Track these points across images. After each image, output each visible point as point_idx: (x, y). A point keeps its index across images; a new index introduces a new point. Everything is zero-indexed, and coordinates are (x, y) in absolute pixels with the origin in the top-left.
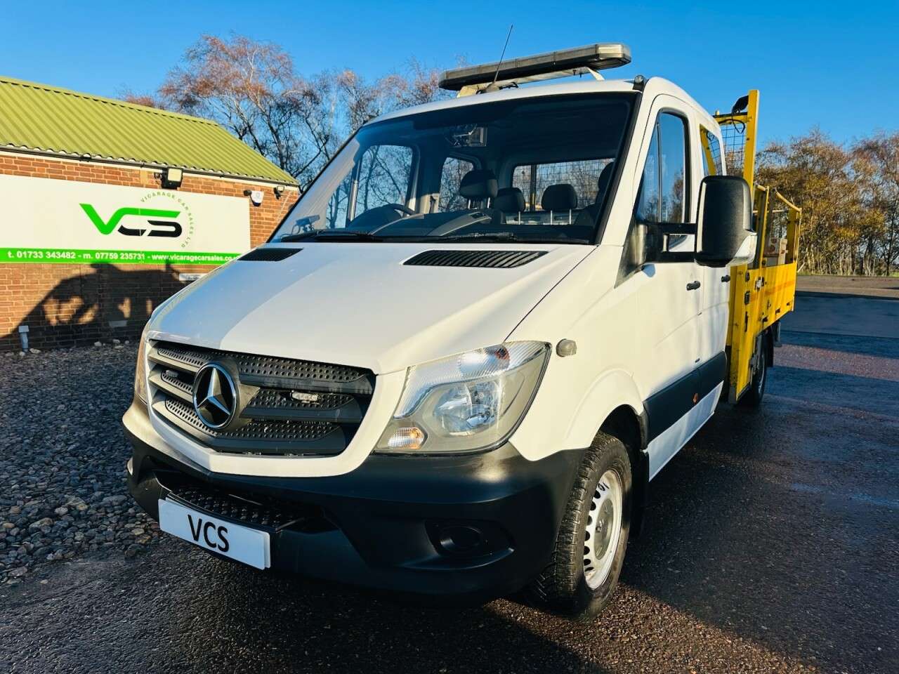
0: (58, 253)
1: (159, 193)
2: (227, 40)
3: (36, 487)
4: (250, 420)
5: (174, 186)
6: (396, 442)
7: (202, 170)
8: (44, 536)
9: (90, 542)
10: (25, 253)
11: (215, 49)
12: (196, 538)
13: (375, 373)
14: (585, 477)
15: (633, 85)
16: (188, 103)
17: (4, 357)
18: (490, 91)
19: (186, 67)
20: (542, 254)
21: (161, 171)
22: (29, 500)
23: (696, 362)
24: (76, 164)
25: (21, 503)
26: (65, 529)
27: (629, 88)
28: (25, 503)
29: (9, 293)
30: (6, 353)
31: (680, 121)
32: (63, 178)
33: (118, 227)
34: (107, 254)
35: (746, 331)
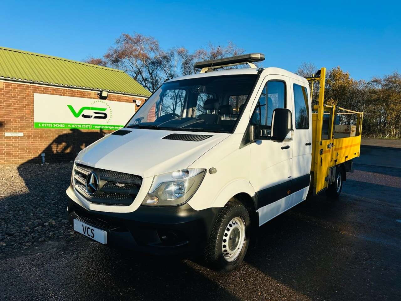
0: (58, 125)
1: (98, 101)
2: (133, 36)
3: (39, 215)
4: (104, 192)
5: (105, 98)
6: (149, 202)
7: (116, 92)
8: (39, 232)
9: (55, 236)
10: (45, 125)
11: (127, 39)
12: (85, 233)
13: (143, 177)
14: (223, 218)
15: (258, 71)
16: (116, 61)
17: (35, 165)
18: (208, 72)
19: (116, 47)
20: (211, 136)
21: (99, 92)
22: (36, 220)
23: (289, 177)
24: (67, 89)
25: (33, 220)
26: (47, 231)
27: (256, 73)
28: (34, 221)
29: (38, 140)
30: (36, 164)
31: (283, 83)
32: (61, 95)
33: (82, 114)
34: (77, 125)
35: (321, 165)
